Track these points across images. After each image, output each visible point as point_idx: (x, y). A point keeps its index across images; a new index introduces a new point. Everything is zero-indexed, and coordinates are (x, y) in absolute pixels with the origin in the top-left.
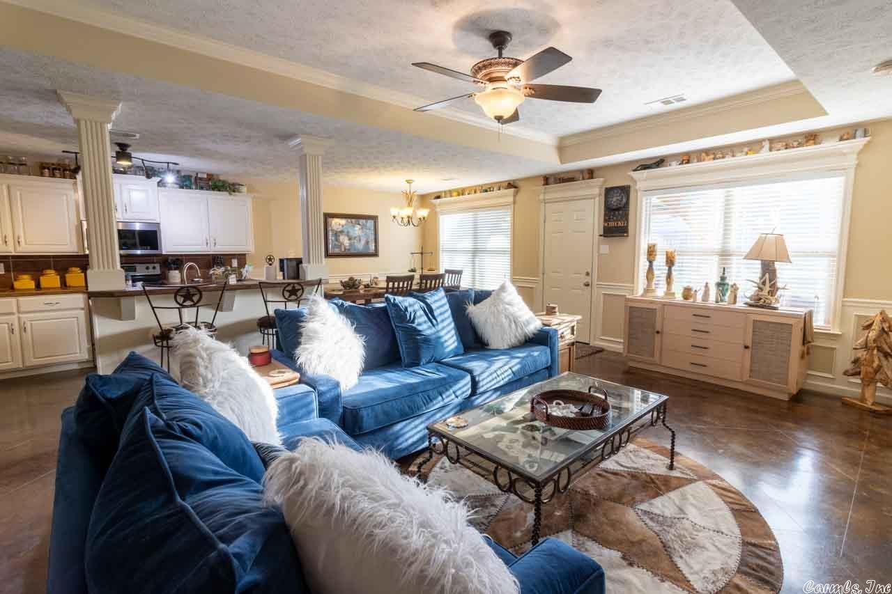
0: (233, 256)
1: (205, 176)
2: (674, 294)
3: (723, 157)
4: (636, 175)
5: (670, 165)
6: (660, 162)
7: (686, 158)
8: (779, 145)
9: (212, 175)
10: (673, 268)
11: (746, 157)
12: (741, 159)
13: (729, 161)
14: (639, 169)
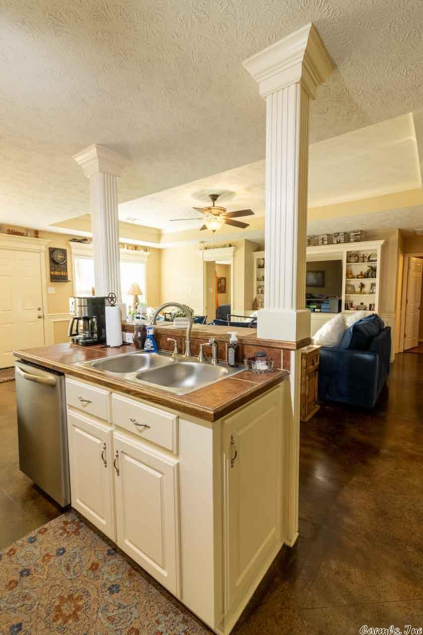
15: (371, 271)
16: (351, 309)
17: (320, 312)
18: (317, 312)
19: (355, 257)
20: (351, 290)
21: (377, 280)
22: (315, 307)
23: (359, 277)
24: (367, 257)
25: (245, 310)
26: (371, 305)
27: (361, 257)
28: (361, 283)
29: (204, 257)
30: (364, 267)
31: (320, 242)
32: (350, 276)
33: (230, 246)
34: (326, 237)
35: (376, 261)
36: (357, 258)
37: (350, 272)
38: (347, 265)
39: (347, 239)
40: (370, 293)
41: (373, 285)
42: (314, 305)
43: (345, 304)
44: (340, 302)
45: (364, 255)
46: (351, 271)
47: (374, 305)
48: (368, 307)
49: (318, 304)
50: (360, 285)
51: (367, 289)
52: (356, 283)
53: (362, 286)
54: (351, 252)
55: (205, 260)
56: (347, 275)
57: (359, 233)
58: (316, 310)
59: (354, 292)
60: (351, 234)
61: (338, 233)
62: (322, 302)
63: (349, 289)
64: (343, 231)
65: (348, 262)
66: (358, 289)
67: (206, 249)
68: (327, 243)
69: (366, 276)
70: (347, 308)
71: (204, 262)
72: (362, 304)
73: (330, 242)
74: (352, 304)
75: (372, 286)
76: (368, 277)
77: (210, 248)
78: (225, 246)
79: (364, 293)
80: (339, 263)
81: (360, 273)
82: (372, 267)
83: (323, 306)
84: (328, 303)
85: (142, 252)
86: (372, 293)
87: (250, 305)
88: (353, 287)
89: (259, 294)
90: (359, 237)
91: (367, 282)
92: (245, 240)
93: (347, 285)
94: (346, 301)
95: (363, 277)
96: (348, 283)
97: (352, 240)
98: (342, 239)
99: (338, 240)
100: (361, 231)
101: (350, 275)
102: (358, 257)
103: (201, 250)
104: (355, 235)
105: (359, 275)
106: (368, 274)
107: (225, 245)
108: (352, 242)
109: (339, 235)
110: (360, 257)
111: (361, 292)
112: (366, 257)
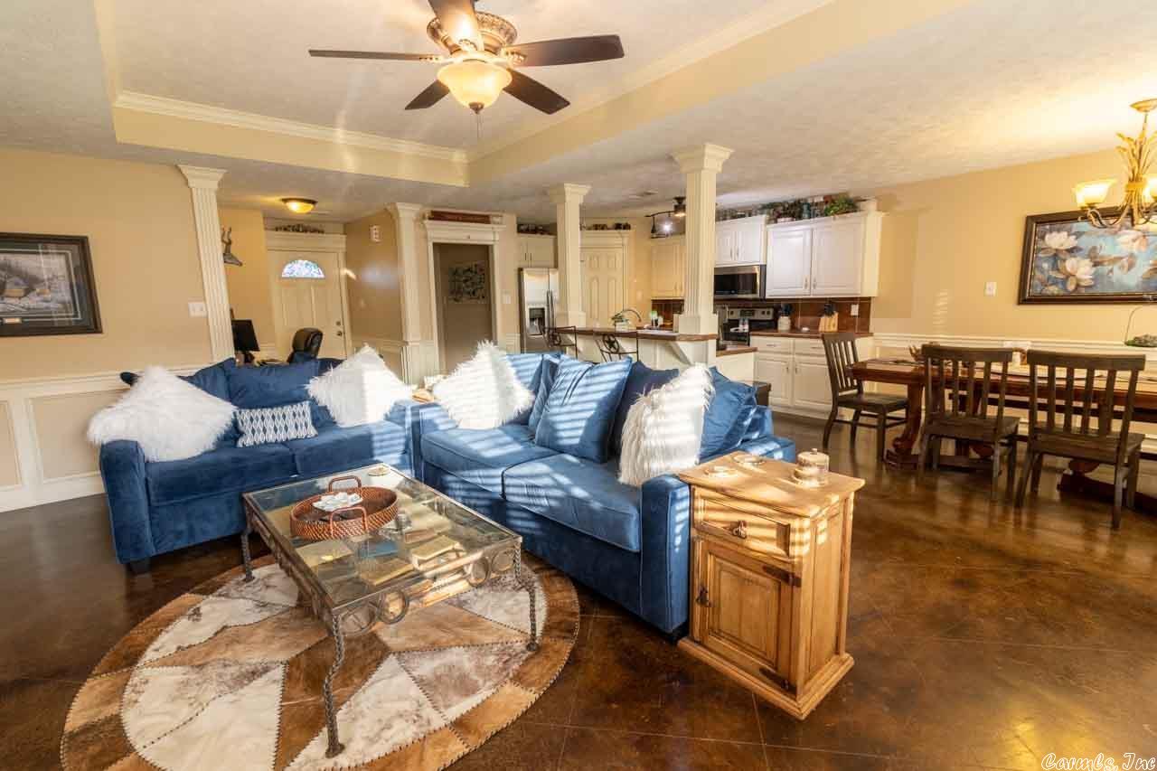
0: (853, 300)
1: (822, 200)
9: (830, 196)
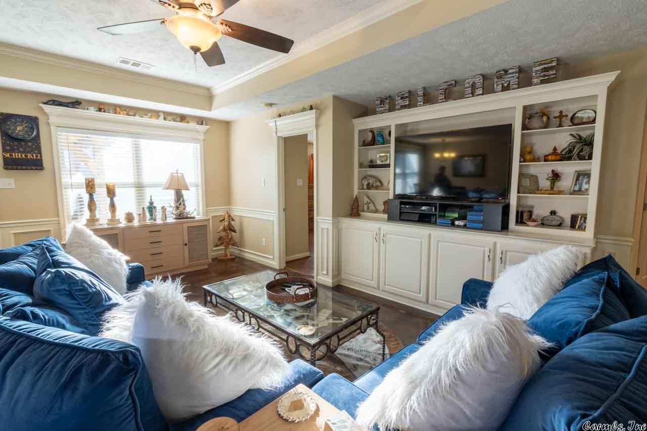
2: (119, 220)
3: (134, 115)
4: (48, 109)
5: (87, 109)
6: (75, 103)
7: (101, 107)
8: (169, 118)
10: (115, 199)
11: (149, 119)
12: (146, 120)
13: (137, 119)
14: (49, 103)
15: (578, 146)
16: (529, 223)
17: (465, 226)
18: (458, 226)
19: (542, 116)
20: (530, 185)
21: (594, 166)
22: (456, 215)
23: (550, 157)
24: (570, 116)
25: (333, 217)
26: (574, 218)
27: (555, 117)
28: (553, 171)
29: (278, 130)
30: (562, 138)
31: (466, 92)
32: (528, 157)
33: (311, 108)
34: (479, 81)
35: (594, 121)
36: (545, 119)
37: (528, 149)
38: (523, 135)
39: (524, 78)
40: (574, 193)
41: (583, 176)
42: (454, 212)
43: (517, 212)
44: (506, 209)
45: (561, 112)
46: (532, 148)
47: (584, 217)
48: (568, 221)
49: (463, 211)
50: (551, 175)
51: (566, 183)
52: (542, 171)
53: (556, 176)
54: (531, 106)
55: (279, 134)
56: (522, 155)
57: (554, 64)
58: (457, 223)
59: (536, 189)
60: (534, 69)
61: (506, 71)
62: (470, 208)
63: (527, 182)
64: (518, 64)
65: (524, 127)
66: (545, 183)
67: (280, 116)
68: (481, 92)
69: (566, 156)
70: (520, 221)
71: (279, 138)
72: (553, 213)
73: (488, 89)
74: (531, 213)
75: (577, 179)
76: (569, 159)
77: (285, 115)
78: (304, 110)
79: (560, 192)
80: (507, 130)
81: (551, 151)
82: (580, 137)
83: (471, 216)
84: (481, 211)
85: (193, 125)
86: (580, 192)
87: (347, 208)
88: (534, 178)
89: (363, 189)
90: (551, 72)
91: (568, 169)
92: (333, 96)
93: (521, 176)
94: (518, 205)
95: (558, 157)
96: (525, 171)
97: (535, 81)
98: (514, 81)
99: (506, 85)
100: (558, 60)
101: (528, 155)
102: (549, 118)
103: (274, 118)
104: (546, 70)
105: (549, 155)
106: (570, 151)
107: (304, 108)
108: (536, 85)
109: (506, 74)
110: (551, 117)
111: (552, 190)
112: (567, 116)
